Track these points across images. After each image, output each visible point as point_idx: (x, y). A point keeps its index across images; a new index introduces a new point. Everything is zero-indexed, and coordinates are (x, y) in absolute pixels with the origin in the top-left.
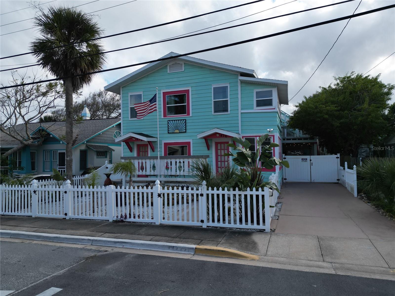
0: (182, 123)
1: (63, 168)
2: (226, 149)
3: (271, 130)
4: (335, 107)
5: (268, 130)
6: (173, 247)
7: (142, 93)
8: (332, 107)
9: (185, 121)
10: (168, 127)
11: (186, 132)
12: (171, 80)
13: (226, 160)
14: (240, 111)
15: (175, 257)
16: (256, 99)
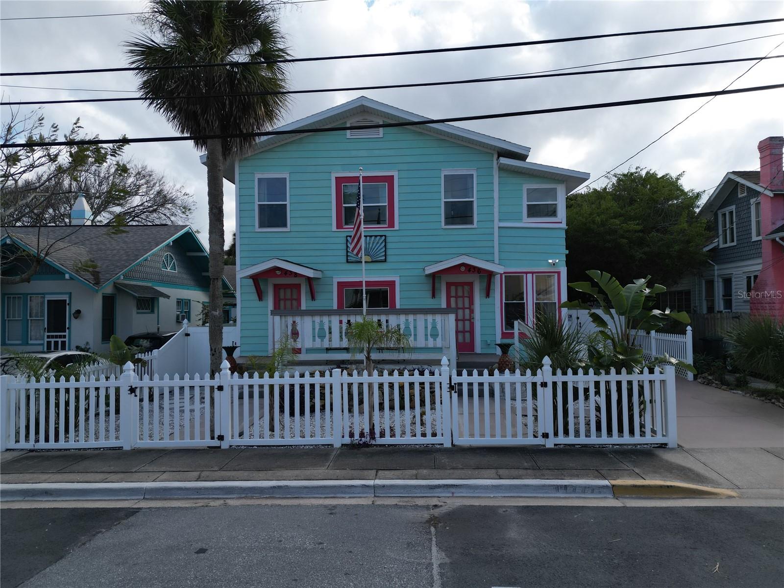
0: (378, 243)
1: (60, 337)
2: (466, 297)
3: (556, 262)
4: (638, 224)
5: (550, 261)
6: (566, 487)
7: (287, 176)
8: (633, 226)
9: (384, 237)
10: (347, 249)
11: (385, 261)
12: (354, 153)
13: (467, 317)
14: (497, 224)
15: (591, 505)
16: (527, 202)
